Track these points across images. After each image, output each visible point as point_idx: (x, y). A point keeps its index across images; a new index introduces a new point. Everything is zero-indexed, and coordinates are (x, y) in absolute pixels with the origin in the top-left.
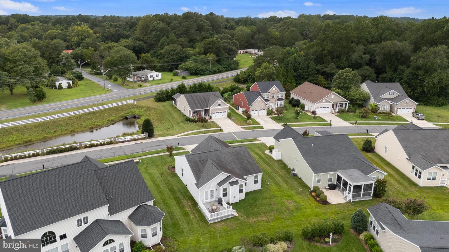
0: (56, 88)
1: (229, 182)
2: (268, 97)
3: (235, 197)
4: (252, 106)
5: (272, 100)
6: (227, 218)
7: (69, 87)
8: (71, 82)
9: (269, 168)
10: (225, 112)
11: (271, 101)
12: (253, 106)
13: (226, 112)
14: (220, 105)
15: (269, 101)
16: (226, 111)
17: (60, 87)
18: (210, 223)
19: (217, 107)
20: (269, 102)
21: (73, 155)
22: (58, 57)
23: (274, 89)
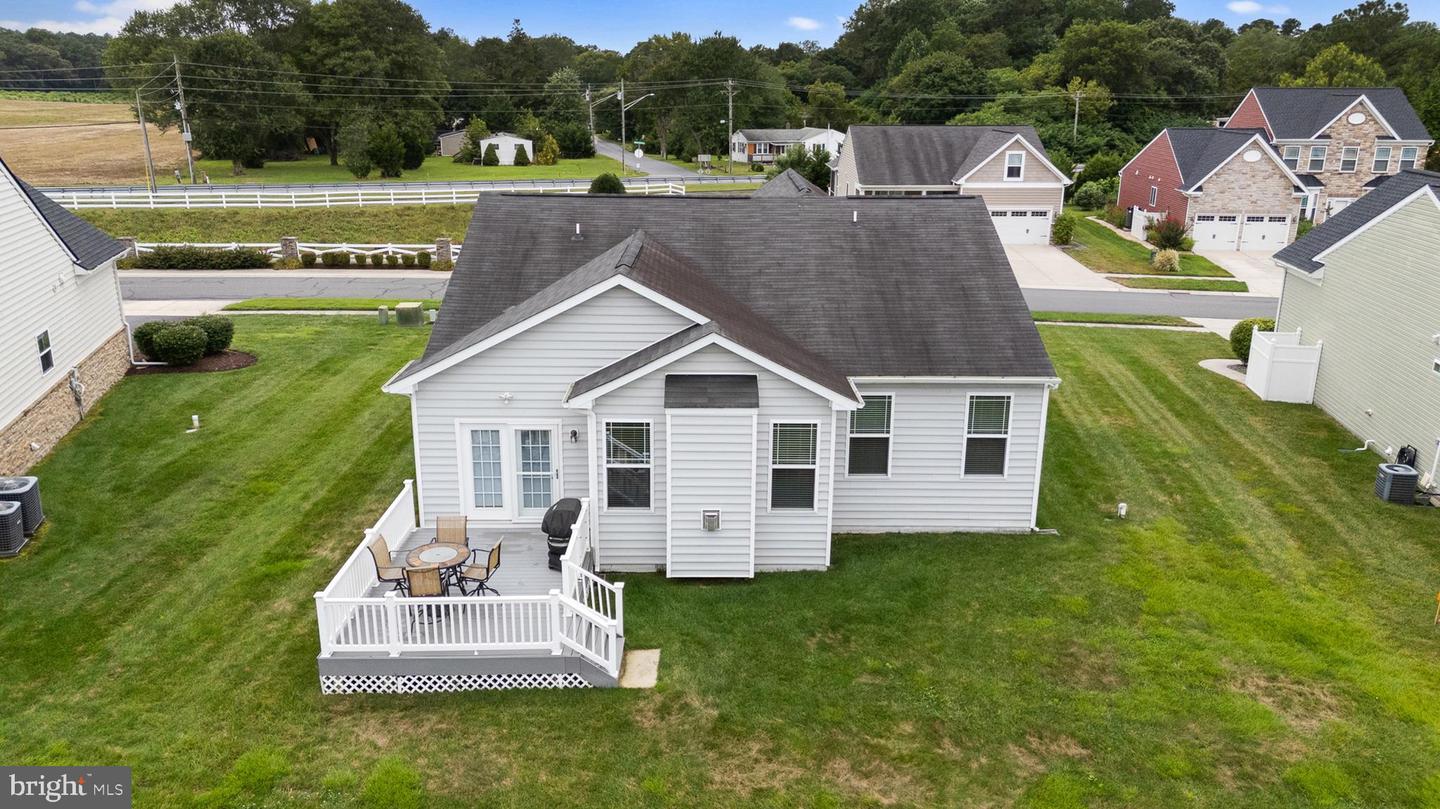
0: (478, 163)
2: (1317, 164)
3: (711, 523)
4: (1200, 189)
5: (1336, 181)
6: (526, 682)
7: (521, 160)
8: (528, 145)
10: (1043, 214)
11: (1332, 188)
12: (1211, 188)
13: (1050, 215)
14: (1014, 172)
15: (1318, 183)
16: (1051, 210)
17: (491, 160)
19: (1000, 179)
20: (1316, 190)
22: (541, 89)
23: (1357, 118)
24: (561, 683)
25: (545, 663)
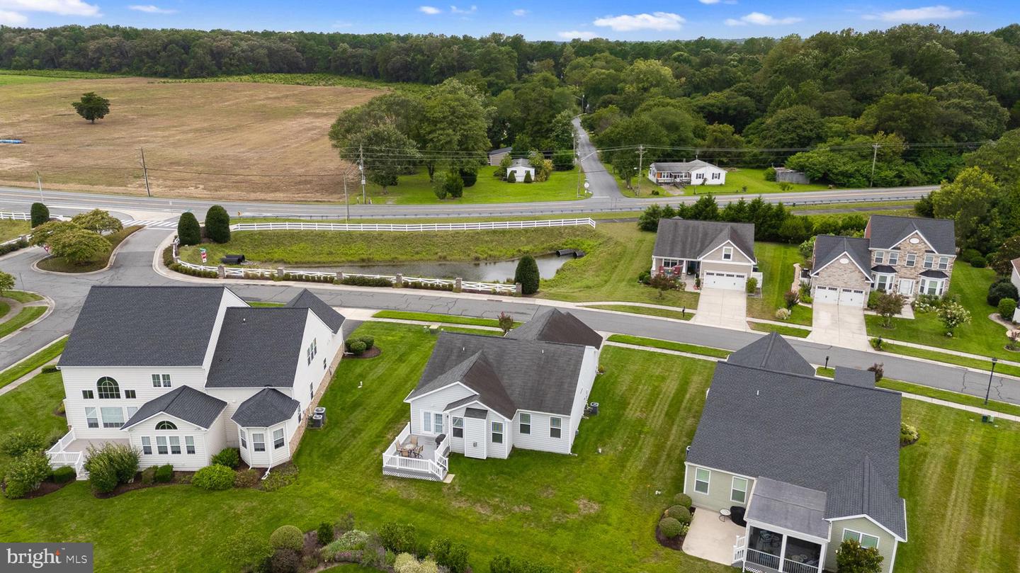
0: (505, 180)
1: (468, 409)
2: (893, 261)
3: (475, 445)
4: (817, 274)
5: (904, 270)
6: (423, 478)
7: (528, 180)
8: (532, 171)
9: (660, 422)
10: (743, 277)
11: (902, 274)
12: (824, 274)
13: (746, 277)
14: (727, 256)
15: (894, 271)
16: (746, 275)
17: (512, 180)
18: (385, 473)
19: (720, 259)
20: (893, 274)
21: (373, 294)
23: (915, 241)
24: (430, 479)
25: (427, 474)
